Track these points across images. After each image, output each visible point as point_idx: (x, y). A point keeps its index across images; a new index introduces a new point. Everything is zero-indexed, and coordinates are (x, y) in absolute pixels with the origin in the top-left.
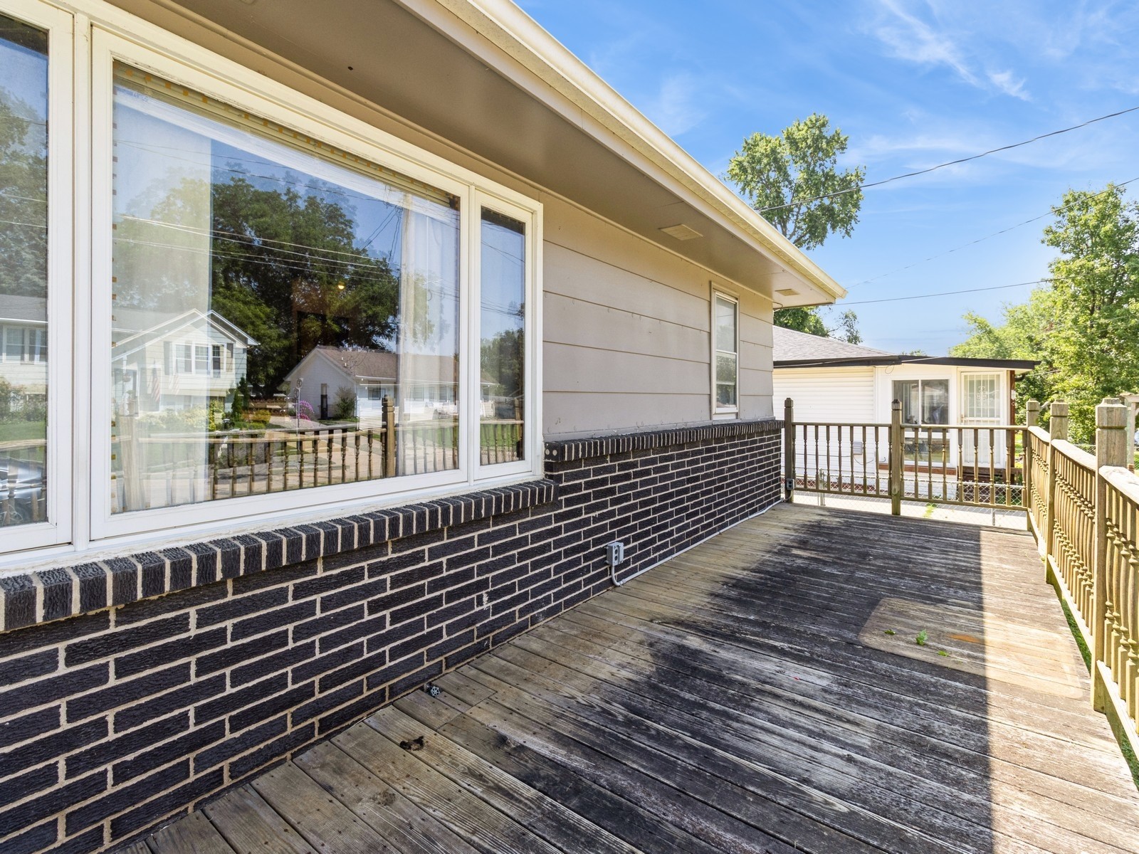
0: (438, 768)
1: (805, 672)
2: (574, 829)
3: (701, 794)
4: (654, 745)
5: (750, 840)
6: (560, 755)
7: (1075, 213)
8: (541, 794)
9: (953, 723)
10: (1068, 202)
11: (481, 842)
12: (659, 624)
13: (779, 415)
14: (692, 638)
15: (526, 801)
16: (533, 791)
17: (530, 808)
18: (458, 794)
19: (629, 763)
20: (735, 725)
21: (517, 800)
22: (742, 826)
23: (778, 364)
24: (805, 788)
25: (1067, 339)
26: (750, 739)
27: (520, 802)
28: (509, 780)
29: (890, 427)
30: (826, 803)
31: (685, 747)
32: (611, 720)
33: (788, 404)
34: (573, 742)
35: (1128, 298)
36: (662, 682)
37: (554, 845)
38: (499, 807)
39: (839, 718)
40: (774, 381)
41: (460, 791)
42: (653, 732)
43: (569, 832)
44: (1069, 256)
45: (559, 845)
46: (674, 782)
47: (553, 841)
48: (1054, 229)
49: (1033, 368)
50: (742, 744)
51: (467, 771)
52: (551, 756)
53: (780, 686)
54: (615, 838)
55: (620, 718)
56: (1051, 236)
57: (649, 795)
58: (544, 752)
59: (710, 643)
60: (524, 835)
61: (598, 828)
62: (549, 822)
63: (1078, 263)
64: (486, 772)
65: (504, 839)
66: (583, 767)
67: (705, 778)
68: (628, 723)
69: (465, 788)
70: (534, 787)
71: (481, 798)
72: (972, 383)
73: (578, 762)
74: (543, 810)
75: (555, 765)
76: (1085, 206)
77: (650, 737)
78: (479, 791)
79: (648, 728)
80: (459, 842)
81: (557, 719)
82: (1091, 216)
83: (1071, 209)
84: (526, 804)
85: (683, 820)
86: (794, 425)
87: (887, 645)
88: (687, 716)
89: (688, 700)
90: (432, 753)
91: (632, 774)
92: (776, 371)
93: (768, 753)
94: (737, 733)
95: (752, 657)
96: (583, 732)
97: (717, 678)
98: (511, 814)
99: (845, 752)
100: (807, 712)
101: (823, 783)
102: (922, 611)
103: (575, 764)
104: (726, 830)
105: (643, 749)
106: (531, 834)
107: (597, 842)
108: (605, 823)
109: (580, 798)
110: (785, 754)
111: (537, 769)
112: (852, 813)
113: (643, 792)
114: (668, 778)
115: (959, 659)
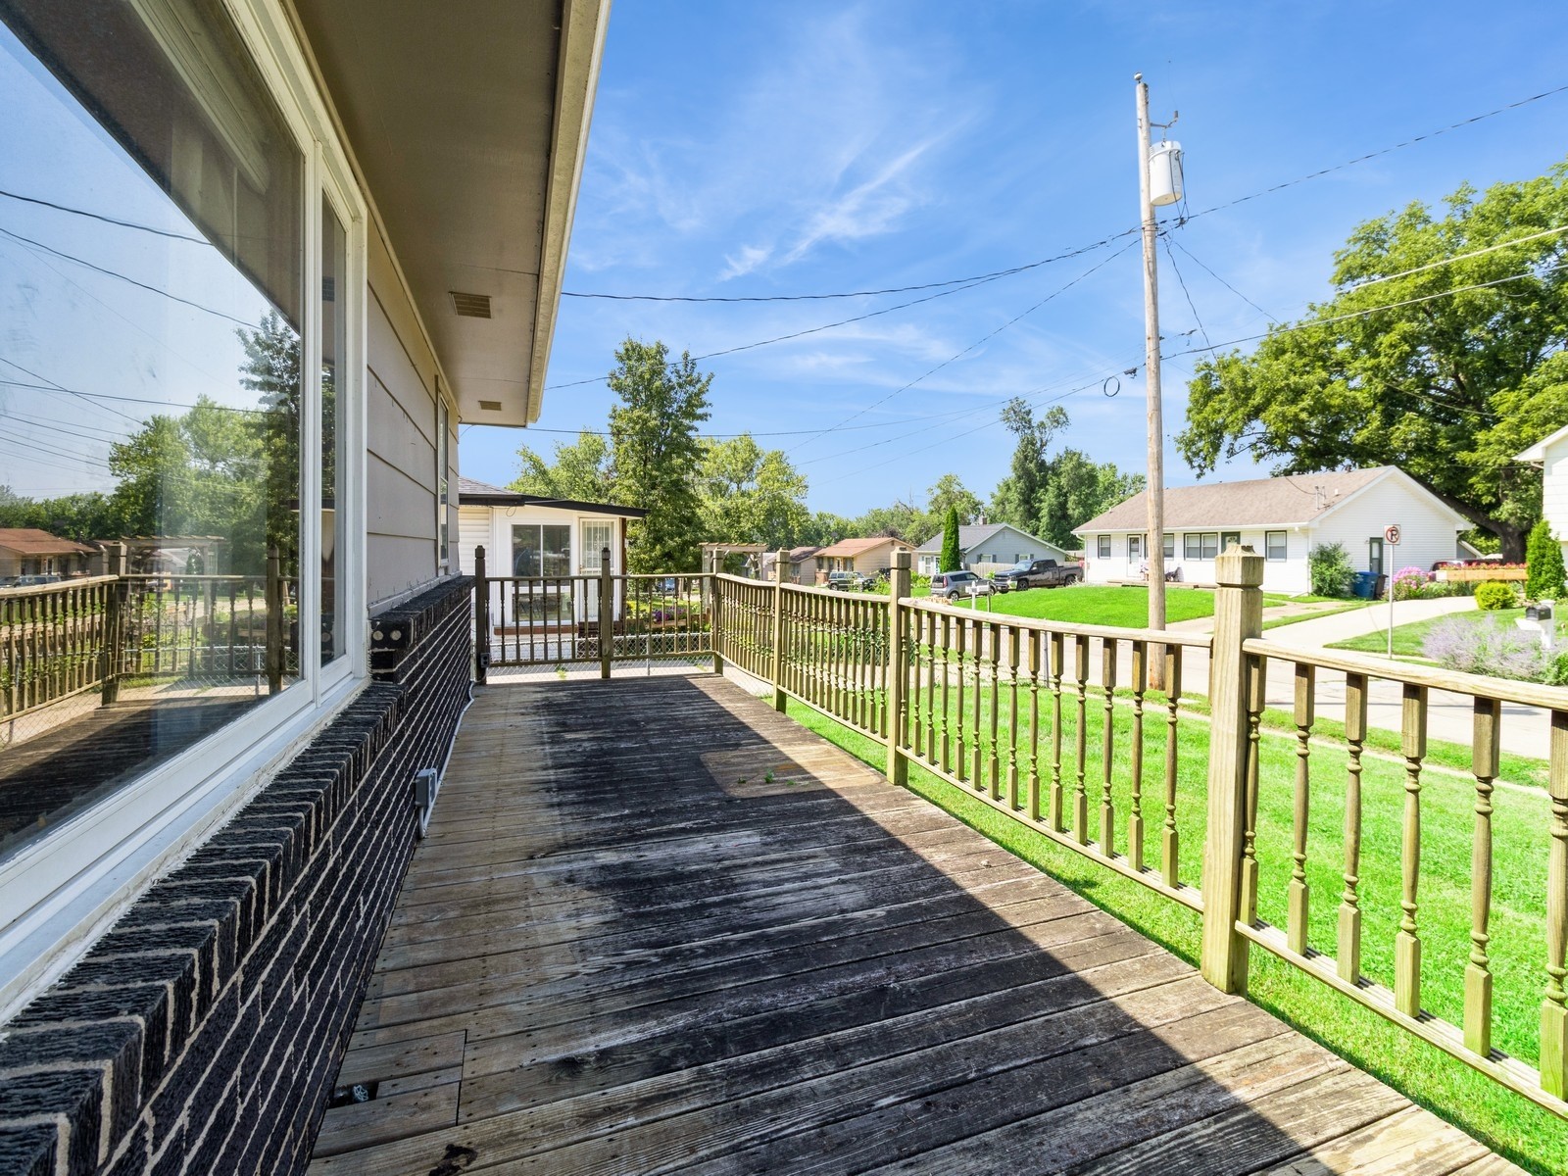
0: (539, 1148)
1: (734, 838)
2: (764, 1064)
3: (806, 966)
4: (718, 959)
5: (872, 970)
6: (654, 1028)
7: (632, 362)
8: (695, 1068)
9: (856, 826)
10: (627, 350)
11: (713, 1150)
12: (544, 857)
13: (468, 568)
14: (600, 855)
15: (693, 1085)
16: (685, 1072)
17: (705, 1086)
18: (614, 1144)
19: (722, 987)
20: (750, 904)
21: (682, 1092)
22: (856, 966)
23: (466, 499)
24: (849, 916)
25: (629, 488)
26: (774, 907)
27: (688, 1090)
28: (645, 1086)
29: (600, 580)
30: (872, 916)
31: (742, 944)
32: (648, 966)
33: (480, 553)
34: (647, 1009)
35: (671, 453)
36: (638, 907)
37: (772, 1089)
38: (678, 1111)
39: (801, 859)
40: (460, 522)
41: (611, 1140)
42: (701, 951)
43: (767, 1070)
44: (628, 405)
45: (777, 1084)
46: (775, 973)
47: (766, 1087)
48: (617, 374)
49: (644, 516)
50: (774, 915)
51: (582, 1120)
52: (647, 1035)
53: (734, 857)
54: (803, 1042)
55: (655, 960)
56: (615, 381)
57: (774, 996)
58: (634, 1037)
59: (625, 851)
60: (737, 1107)
61: (782, 1047)
62: (739, 1079)
63: (637, 413)
64: (608, 1101)
65: (727, 1127)
66: (691, 1020)
67: (788, 954)
68: (668, 958)
69: (610, 1133)
70: (680, 1069)
71: (642, 1124)
72: (589, 529)
73: (680, 1020)
74: (718, 1077)
75: (667, 1038)
76: (640, 359)
77: (705, 956)
78: (631, 1121)
79: (691, 950)
80: (694, 1170)
81: (593, 1003)
82: (644, 368)
83: (629, 359)
84: (696, 1088)
85: (820, 992)
86: (487, 581)
87: (752, 791)
88: (706, 921)
89: (685, 909)
90: (501, 1145)
91: (737, 992)
92: (463, 507)
93: (798, 909)
94: (761, 910)
95: (679, 846)
96: (639, 995)
97: (678, 878)
98: (699, 1105)
99: (836, 878)
100: (778, 866)
101: (852, 906)
102: (737, 757)
103: (681, 1023)
104: (852, 976)
105: (715, 968)
106: (743, 1101)
107: (796, 1056)
108: (780, 1039)
109: (731, 1042)
110: (809, 903)
111: (654, 1055)
112: (889, 912)
113: (767, 997)
114: (768, 974)
115: (803, 783)
